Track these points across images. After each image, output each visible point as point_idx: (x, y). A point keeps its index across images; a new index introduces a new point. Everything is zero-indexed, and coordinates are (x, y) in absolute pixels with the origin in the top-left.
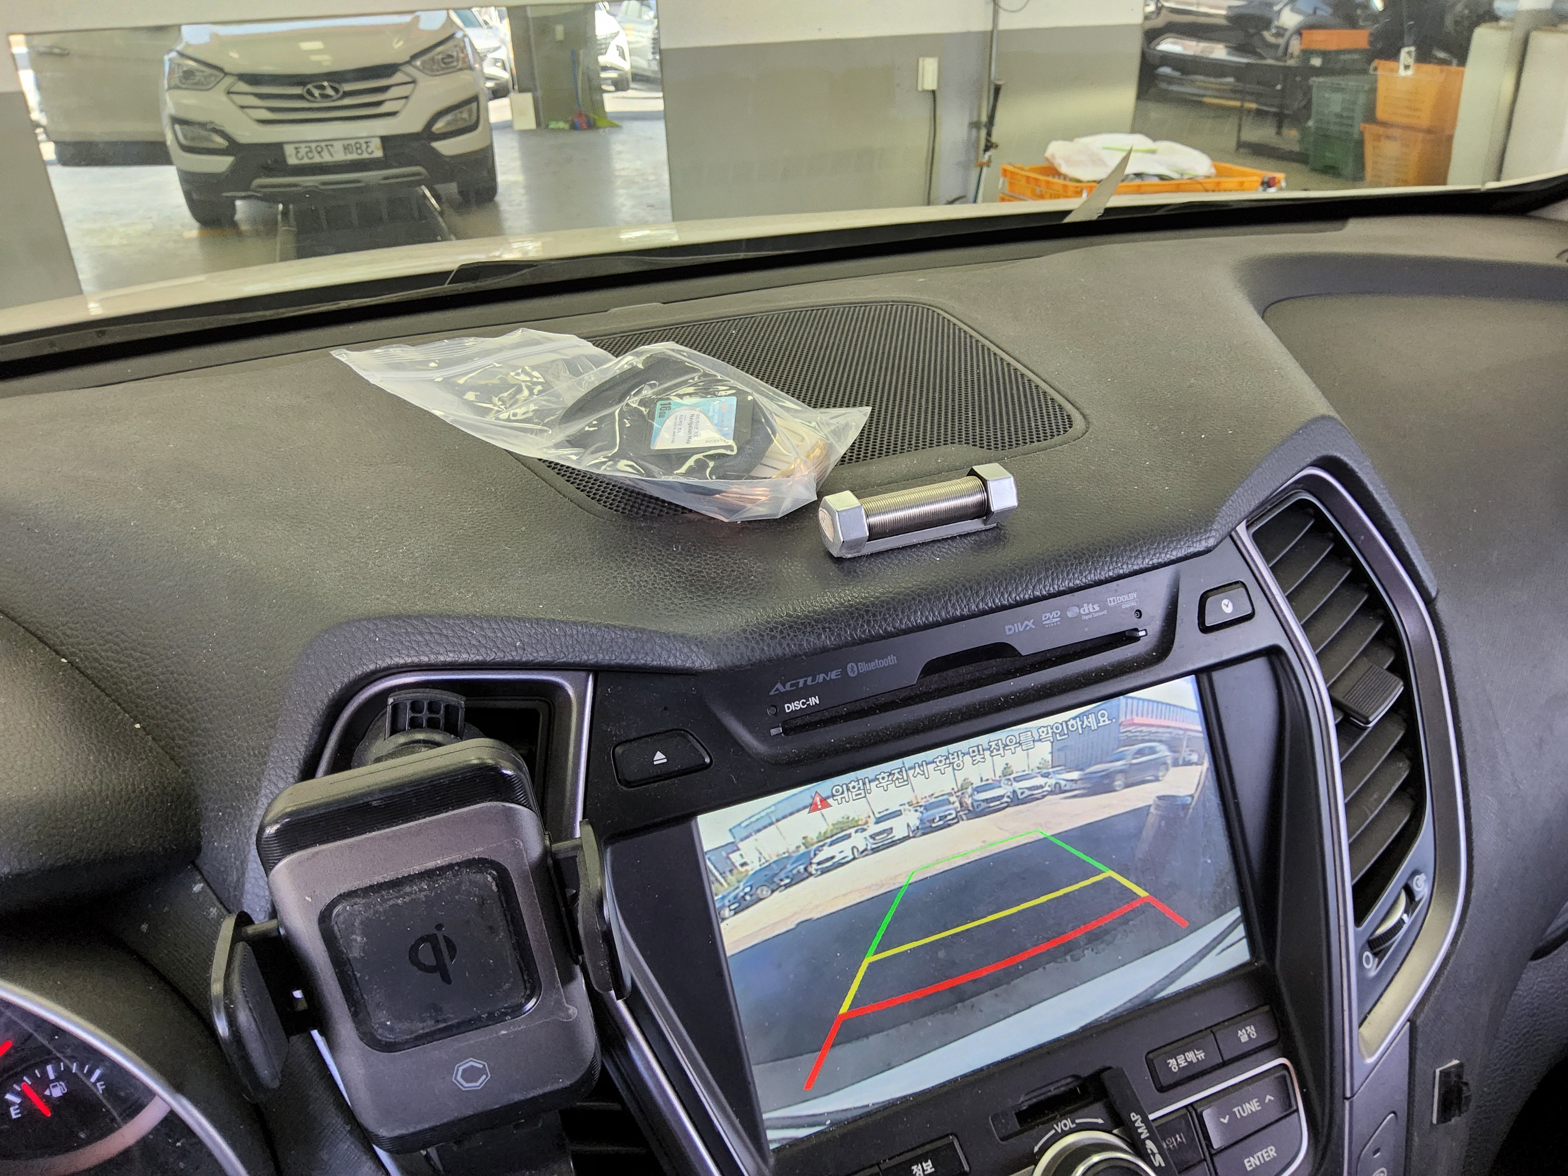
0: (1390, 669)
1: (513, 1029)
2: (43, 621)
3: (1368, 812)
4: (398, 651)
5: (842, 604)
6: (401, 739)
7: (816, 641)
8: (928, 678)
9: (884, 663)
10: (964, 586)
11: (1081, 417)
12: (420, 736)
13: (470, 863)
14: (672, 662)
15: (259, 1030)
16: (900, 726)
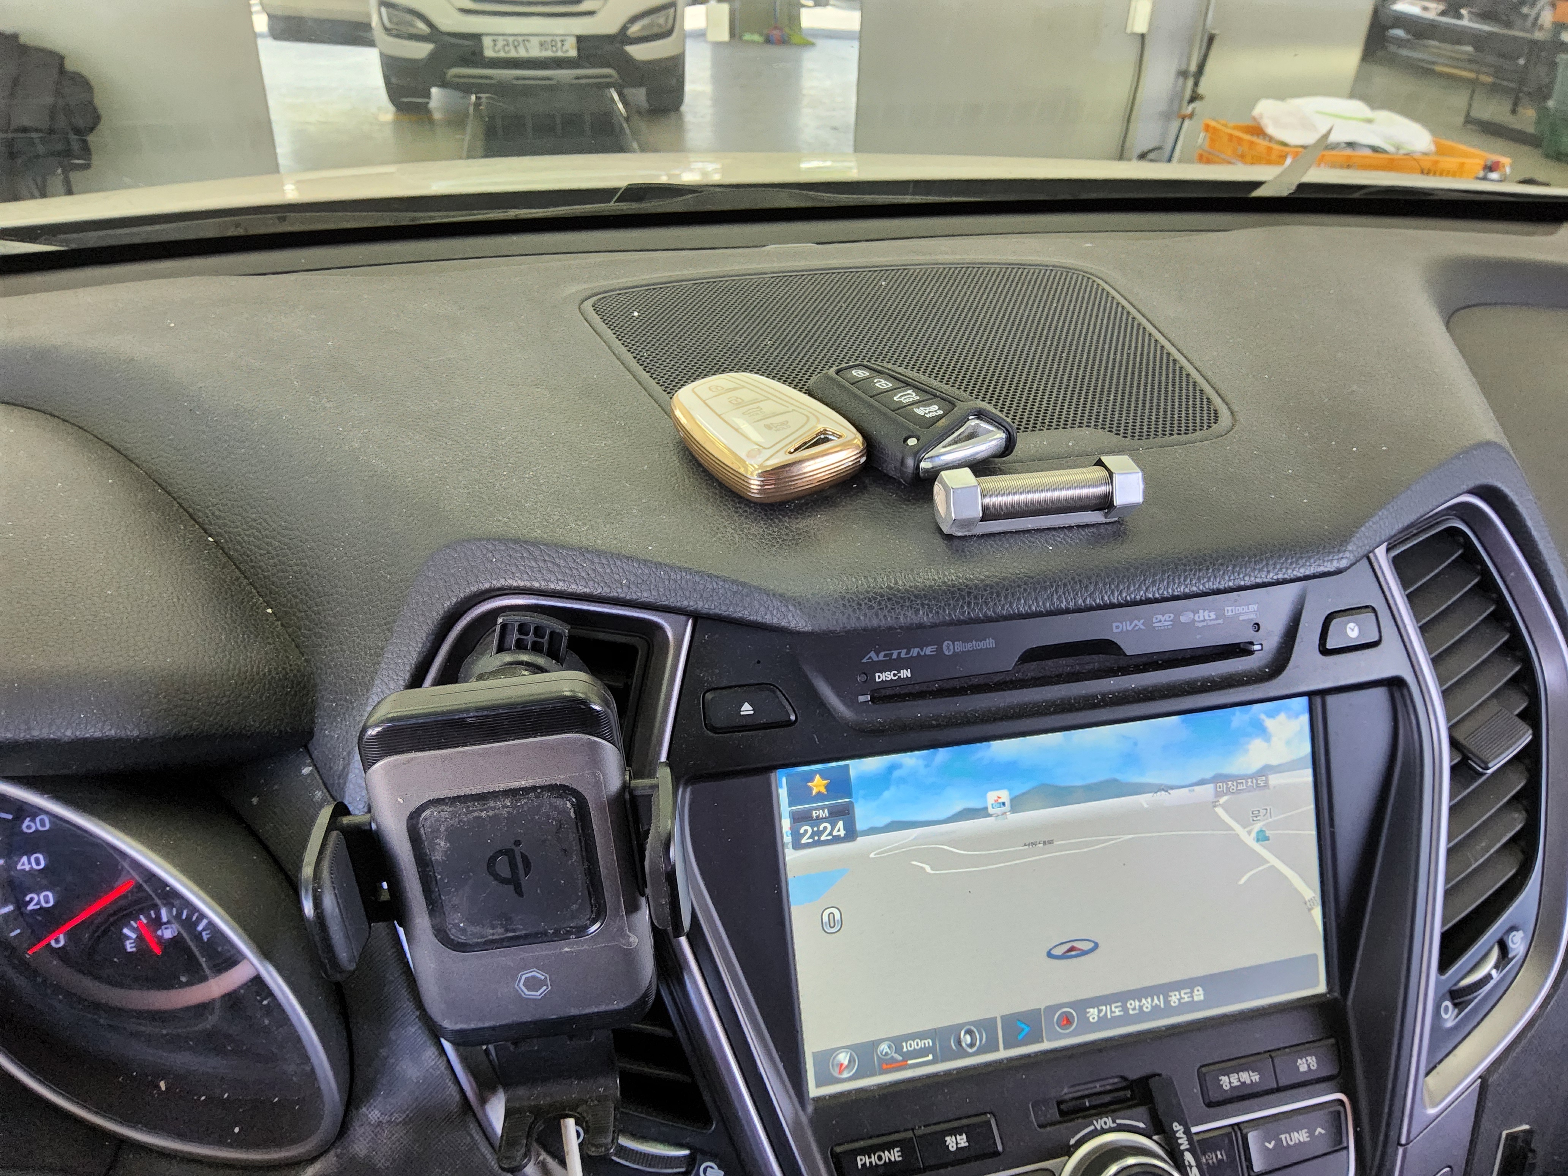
0: (1521, 716)
1: (576, 948)
2: (196, 499)
3: (1472, 860)
4: (513, 573)
5: (944, 582)
6: (507, 658)
7: (913, 616)
8: (1026, 666)
9: (981, 645)
10: (1073, 579)
11: (1229, 413)
12: (525, 658)
13: (552, 788)
14: (768, 619)
15: (342, 915)
16: (989, 711)
